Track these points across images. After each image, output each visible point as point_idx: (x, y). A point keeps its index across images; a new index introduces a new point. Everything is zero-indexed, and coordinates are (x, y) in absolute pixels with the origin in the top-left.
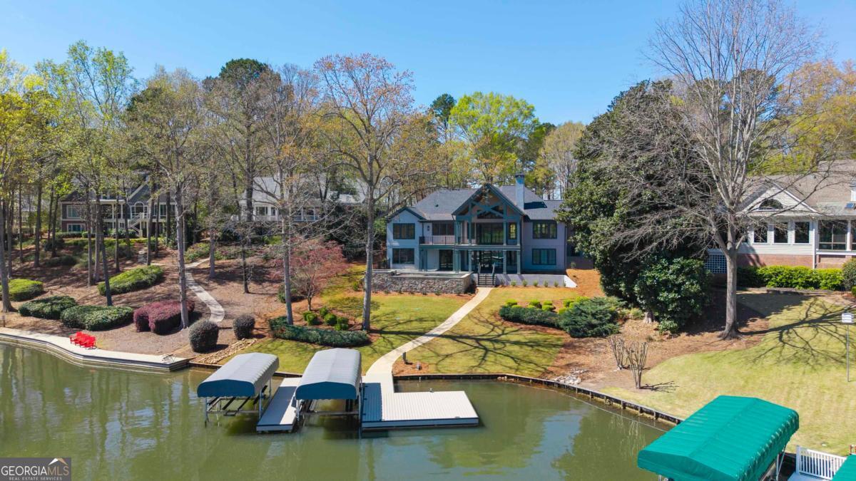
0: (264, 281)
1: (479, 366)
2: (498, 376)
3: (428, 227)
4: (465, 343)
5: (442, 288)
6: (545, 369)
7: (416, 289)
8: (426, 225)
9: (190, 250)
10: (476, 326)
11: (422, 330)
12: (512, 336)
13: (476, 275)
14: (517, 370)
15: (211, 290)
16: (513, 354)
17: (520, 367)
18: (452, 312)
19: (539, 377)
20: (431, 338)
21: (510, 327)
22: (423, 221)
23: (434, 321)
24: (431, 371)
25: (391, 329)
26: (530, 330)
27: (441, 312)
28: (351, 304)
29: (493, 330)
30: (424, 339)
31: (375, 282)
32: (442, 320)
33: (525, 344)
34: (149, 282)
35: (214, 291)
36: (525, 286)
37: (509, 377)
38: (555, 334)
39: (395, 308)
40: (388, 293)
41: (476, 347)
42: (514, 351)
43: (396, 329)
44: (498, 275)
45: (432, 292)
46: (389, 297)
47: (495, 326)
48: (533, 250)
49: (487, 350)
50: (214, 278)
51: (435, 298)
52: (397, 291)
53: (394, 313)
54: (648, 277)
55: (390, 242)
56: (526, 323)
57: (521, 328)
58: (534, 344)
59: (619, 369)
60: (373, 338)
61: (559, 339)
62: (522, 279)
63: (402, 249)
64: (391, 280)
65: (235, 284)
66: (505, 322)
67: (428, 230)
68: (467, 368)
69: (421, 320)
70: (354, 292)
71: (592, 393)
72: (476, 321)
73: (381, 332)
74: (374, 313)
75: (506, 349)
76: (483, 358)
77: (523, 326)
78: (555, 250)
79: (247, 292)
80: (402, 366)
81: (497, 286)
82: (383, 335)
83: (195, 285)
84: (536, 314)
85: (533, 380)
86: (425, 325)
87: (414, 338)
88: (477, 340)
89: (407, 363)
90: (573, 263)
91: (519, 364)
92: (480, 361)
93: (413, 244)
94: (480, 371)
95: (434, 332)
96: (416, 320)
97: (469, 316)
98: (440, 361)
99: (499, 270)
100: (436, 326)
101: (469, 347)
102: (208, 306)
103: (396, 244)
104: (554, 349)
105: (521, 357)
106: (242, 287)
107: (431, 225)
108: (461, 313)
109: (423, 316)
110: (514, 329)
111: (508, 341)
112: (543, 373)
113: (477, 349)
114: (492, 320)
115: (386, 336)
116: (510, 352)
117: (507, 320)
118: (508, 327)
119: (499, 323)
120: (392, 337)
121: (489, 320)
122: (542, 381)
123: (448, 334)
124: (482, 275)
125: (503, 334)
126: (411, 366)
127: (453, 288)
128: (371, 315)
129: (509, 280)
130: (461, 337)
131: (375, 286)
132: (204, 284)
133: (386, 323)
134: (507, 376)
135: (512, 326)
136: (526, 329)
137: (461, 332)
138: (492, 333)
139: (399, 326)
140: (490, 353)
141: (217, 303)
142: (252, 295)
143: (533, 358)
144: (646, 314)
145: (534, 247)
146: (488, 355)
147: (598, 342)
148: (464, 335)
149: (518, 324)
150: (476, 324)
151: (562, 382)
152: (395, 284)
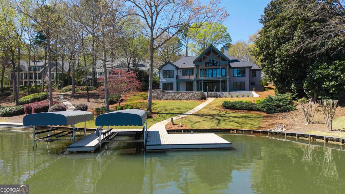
0: (98, 98)
1: (217, 126)
2: (230, 130)
3: (180, 71)
4: (205, 117)
5: (189, 97)
6: (259, 126)
7: (175, 98)
8: (179, 71)
9: (64, 87)
10: (210, 111)
11: (180, 112)
12: (232, 115)
13: (206, 93)
14: (241, 127)
15: (71, 101)
16: (236, 121)
17: (242, 126)
18: (195, 106)
19: (257, 129)
20: (186, 115)
21: (229, 111)
22: (177, 68)
23: (187, 109)
24: (189, 127)
25: (163, 112)
26: (241, 112)
27: (190, 106)
28: (142, 104)
29: (220, 112)
30: (182, 116)
31: (154, 95)
32: (191, 109)
33: (241, 117)
34: (41, 98)
35: (72, 101)
36: (232, 97)
37: (237, 130)
38: (257, 113)
39: (164, 105)
40: (161, 100)
41: (212, 119)
42: (236, 120)
43: (166, 112)
44: (217, 92)
45: (184, 99)
46: (161, 101)
47: (220, 111)
48: (233, 82)
49: (219, 120)
50: (73, 97)
51: (185, 101)
52: (165, 99)
53: (164, 106)
54: (315, 74)
55: (161, 80)
56: (238, 109)
57: (236, 112)
58: (246, 117)
59: (308, 123)
60: (153, 115)
61: (260, 115)
62: (230, 94)
63: (167, 83)
64: (162, 94)
65: (84, 99)
66: (226, 110)
67: (180, 73)
68: (210, 127)
69: (179, 109)
70: (143, 100)
71: (298, 134)
72: (210, 109)
73: (158, 113)
74: (153, 107)
75: (230, 119)
76: (219, 123)
77: (236, 111)
78: (245, 82)
79: (89, 102)
80: (171, 125)
81: (217, 97)
82: (159, 115)
83: (63, 99)
84: (244, 104)
85: (253, 131)
86: (181, 110)
87: (176, 116)
88: (213, 116)
89: (174, 124)
90: (254, 89)
91: (242, 125)
92: (217, 124)
93: (173, 80)
94: (218, 128)
95: (187, 113)
96: (177, 109)
97: (205, 107)
98: (193, 124)
99: (218, 90)
100: (188, 111)
101: (208, 119)
102: (67, 106)
103: (164, 80)
104: (259, 118)
105: (241, 122)
106: (87, 100)
107: (181, 70)
108: (201, 106)
109: (180, 107)
110: (231, 112)
111: (230, 117)
112: (259, 128)
113: (213, 120)
114: (219, 109)
115: (161, 115)
116: (234, 121)
117: (226, 109)
118: (228, 111)
119: (222, 110)
120: (164, 115)
121: (216, 109)
122: (259, 131)
123: (196, 114)
124: (209, 92)
125: (226, 114)
126: (176, 125)
127: (194, 97)
128: (152, 107)
129: (223, 94)
130: (203, 115)
131: (154, 97)
132: (68, 99)
133: (161, 110)
134: (236, 130)
135: (230, 111)
136: (239, 112)
137: (203, 113)
138: (220, 114)
139: (168, 111)
140: (221, 121)
141: (72, 105)
142: (91, 103)
143: (249, 122)
144: (310, 99)
145: (233, 81)
146: (220, 122)
147: (285, 114)
148: (204, 114)
149: (233, 110)
150: (210, 110)
151: (273, 131)
152: (164, 95)
